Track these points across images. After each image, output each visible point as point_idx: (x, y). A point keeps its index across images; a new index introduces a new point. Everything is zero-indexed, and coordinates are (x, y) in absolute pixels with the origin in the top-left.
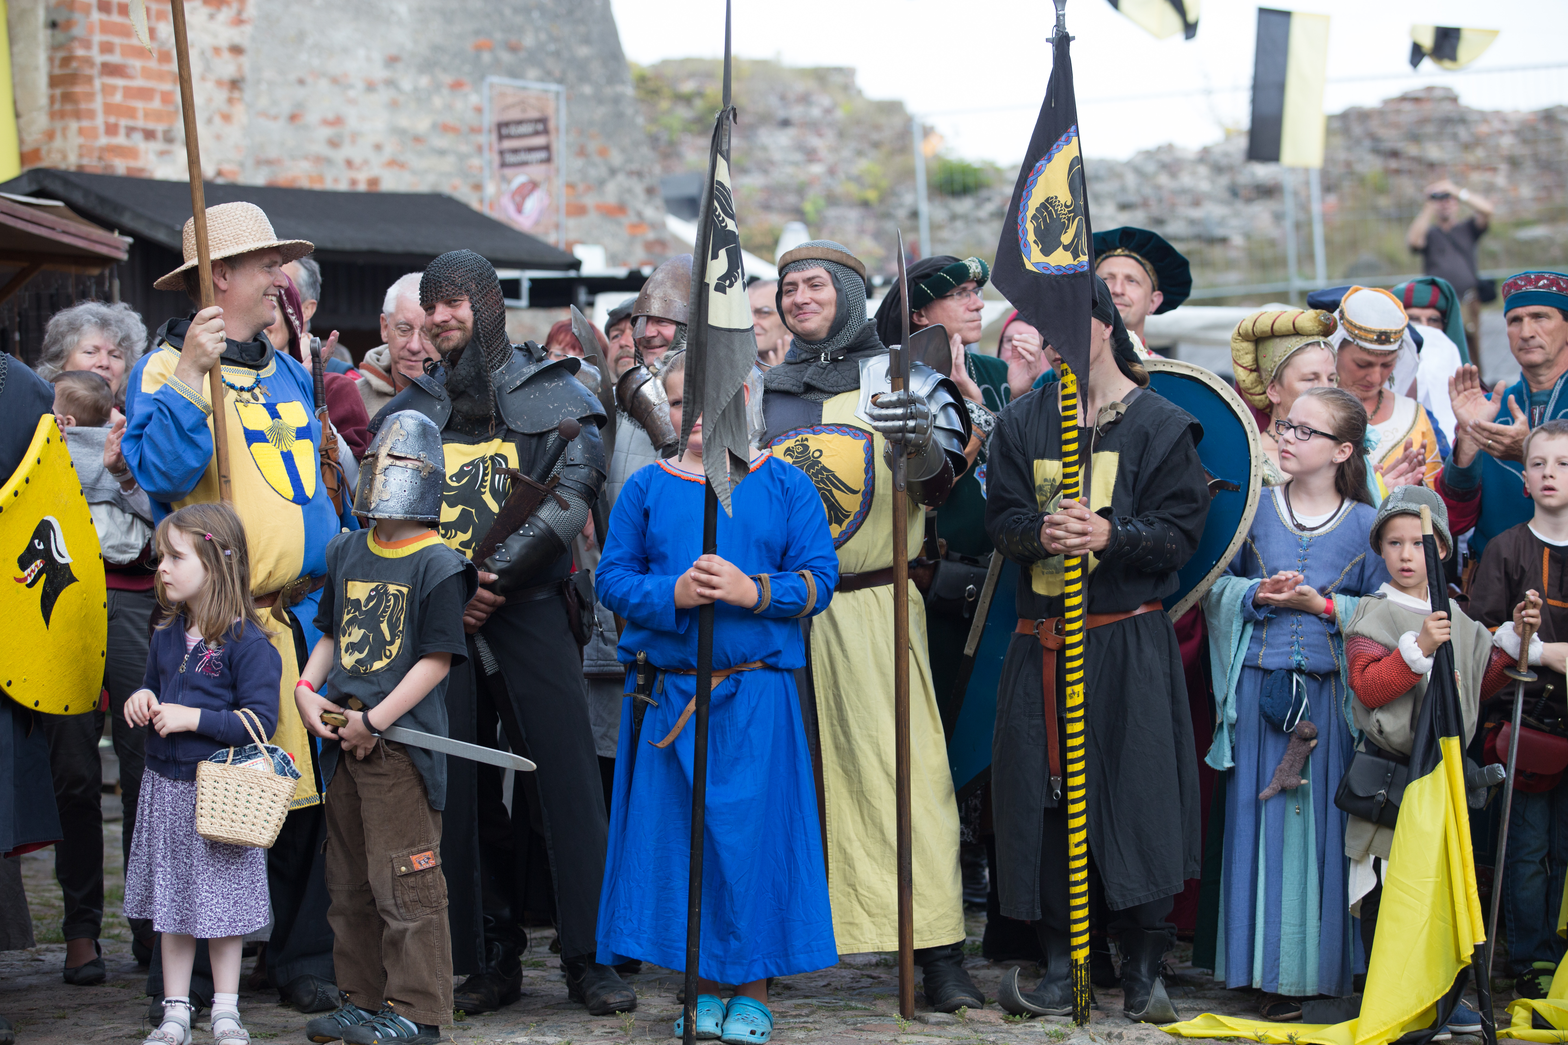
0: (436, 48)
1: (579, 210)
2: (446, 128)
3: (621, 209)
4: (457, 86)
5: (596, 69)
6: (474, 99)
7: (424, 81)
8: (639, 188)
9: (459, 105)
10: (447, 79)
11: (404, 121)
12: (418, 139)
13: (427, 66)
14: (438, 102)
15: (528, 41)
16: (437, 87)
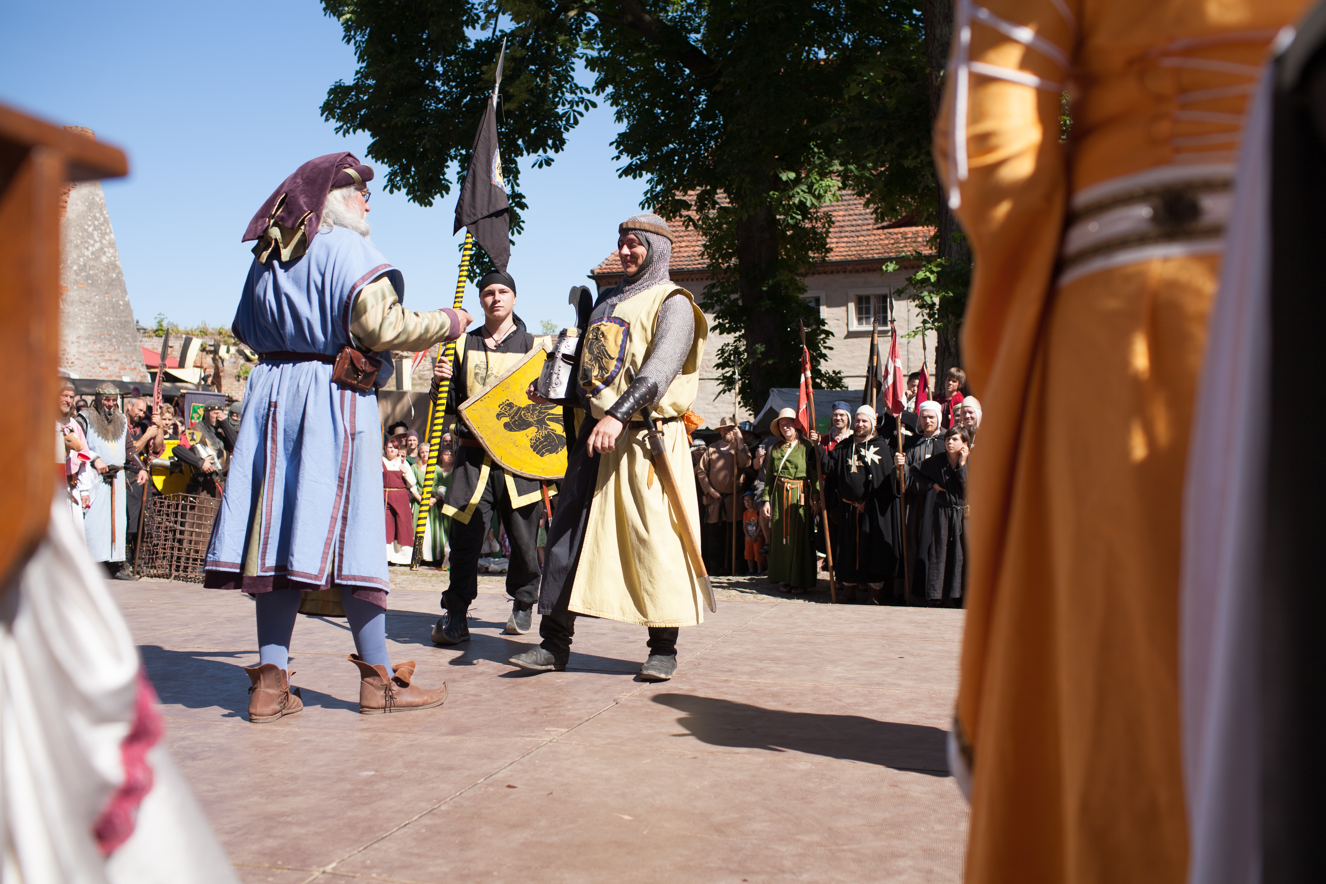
0: (90, 335)
1: (125, 369)
2: (91, 352)
3: (135, 369)
4: (95, 343)
5: (130, 340)
6: (99, 345)
7: (87, 342)
8: (140, 364)
9: (95, 347)
10: (92, 341)
11: (81, 350)
12: (84, 354)
13: (87, 338)
14: (89, 346)
15: (114, 333)
16: (90, 343)
